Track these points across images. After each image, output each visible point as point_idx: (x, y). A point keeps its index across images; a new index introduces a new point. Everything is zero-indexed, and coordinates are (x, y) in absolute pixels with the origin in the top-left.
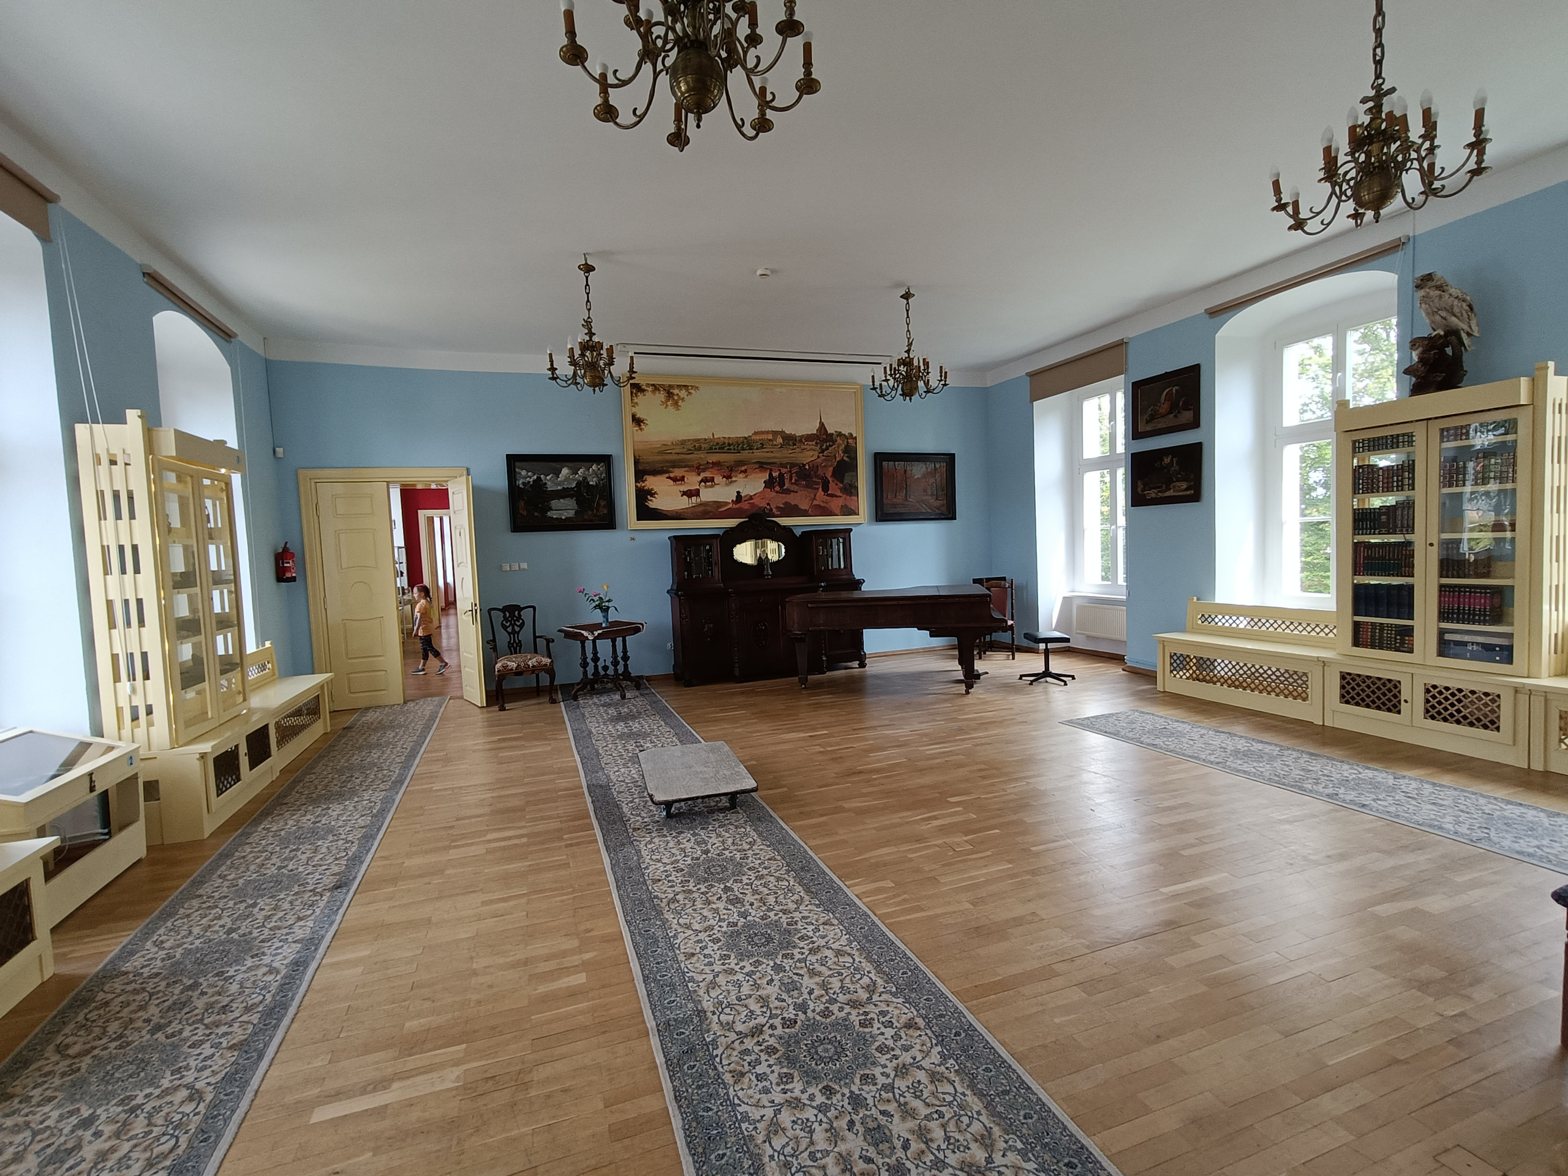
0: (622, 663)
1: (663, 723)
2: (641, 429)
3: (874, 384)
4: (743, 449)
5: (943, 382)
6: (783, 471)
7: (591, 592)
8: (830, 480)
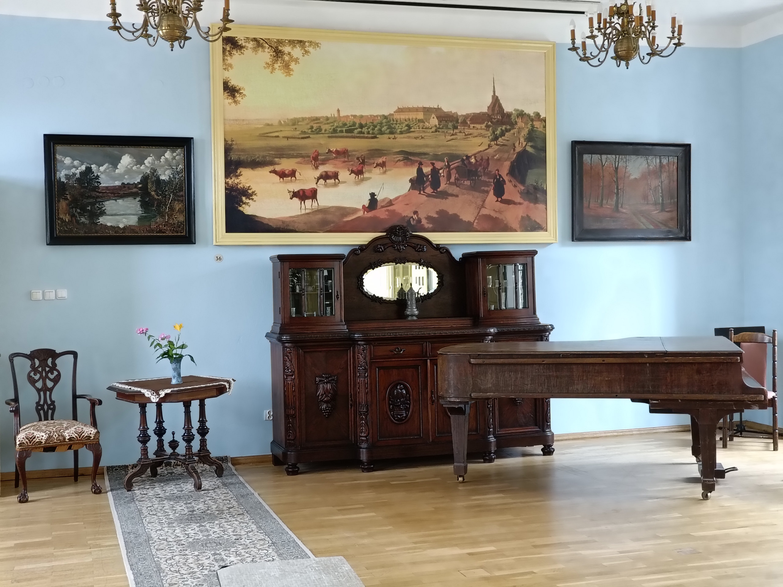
0: (198, 437)
1: (254, 527)
2: (236, 102)
3: (573, 43)
4: (381, 133)
5: (676, 41)
6: (438, 165)
7: (157, 335)
8: (506, 178)
